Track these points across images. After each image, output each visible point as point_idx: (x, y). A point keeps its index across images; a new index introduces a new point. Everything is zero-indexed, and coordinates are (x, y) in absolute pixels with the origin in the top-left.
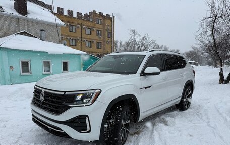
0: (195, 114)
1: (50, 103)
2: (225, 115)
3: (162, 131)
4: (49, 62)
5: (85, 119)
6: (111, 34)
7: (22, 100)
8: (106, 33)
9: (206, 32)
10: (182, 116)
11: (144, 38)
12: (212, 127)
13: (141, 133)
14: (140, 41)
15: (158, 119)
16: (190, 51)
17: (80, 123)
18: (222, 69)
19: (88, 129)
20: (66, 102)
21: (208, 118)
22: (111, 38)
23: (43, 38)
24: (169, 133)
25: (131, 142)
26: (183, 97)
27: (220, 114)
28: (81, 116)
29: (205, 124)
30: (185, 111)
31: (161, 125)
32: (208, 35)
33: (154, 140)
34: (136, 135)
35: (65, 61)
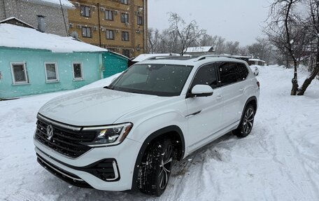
0: (258, 143)
1: (62, 141)
2: (296, 143)
3: (214, 169)
4: (54, 65)
5: (112, 163)
6: (142, 19)
7: (19, 126)
8: (136, 18)
9: (277, 22)
10: (240, 147)
11: (190, 26)
12: (279, 162)
13: (187, 173)
14: (185, 30)
15: (208, 151)
16: (255, 45)
17: (104, 169)
18: (296, 75)
19: (117, 177)
20: (83, 141)
21: (274, 149)
22: (142, 24)
23: (42, 29)
24: (223, 171)
25: (173, 186)
26: (242, 120)
27: (291, 142)
28: (105, 160)
29: (270, 157)
30: (245, 138)
31: (212, 160)
32: (280, 26)
33: (203, 184)
34: (180, 177)
35: (77, 63)
